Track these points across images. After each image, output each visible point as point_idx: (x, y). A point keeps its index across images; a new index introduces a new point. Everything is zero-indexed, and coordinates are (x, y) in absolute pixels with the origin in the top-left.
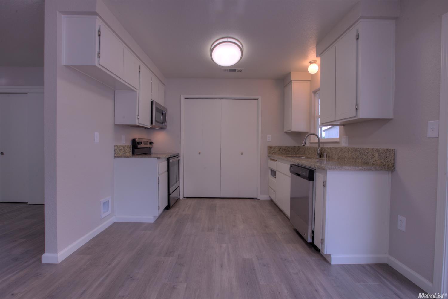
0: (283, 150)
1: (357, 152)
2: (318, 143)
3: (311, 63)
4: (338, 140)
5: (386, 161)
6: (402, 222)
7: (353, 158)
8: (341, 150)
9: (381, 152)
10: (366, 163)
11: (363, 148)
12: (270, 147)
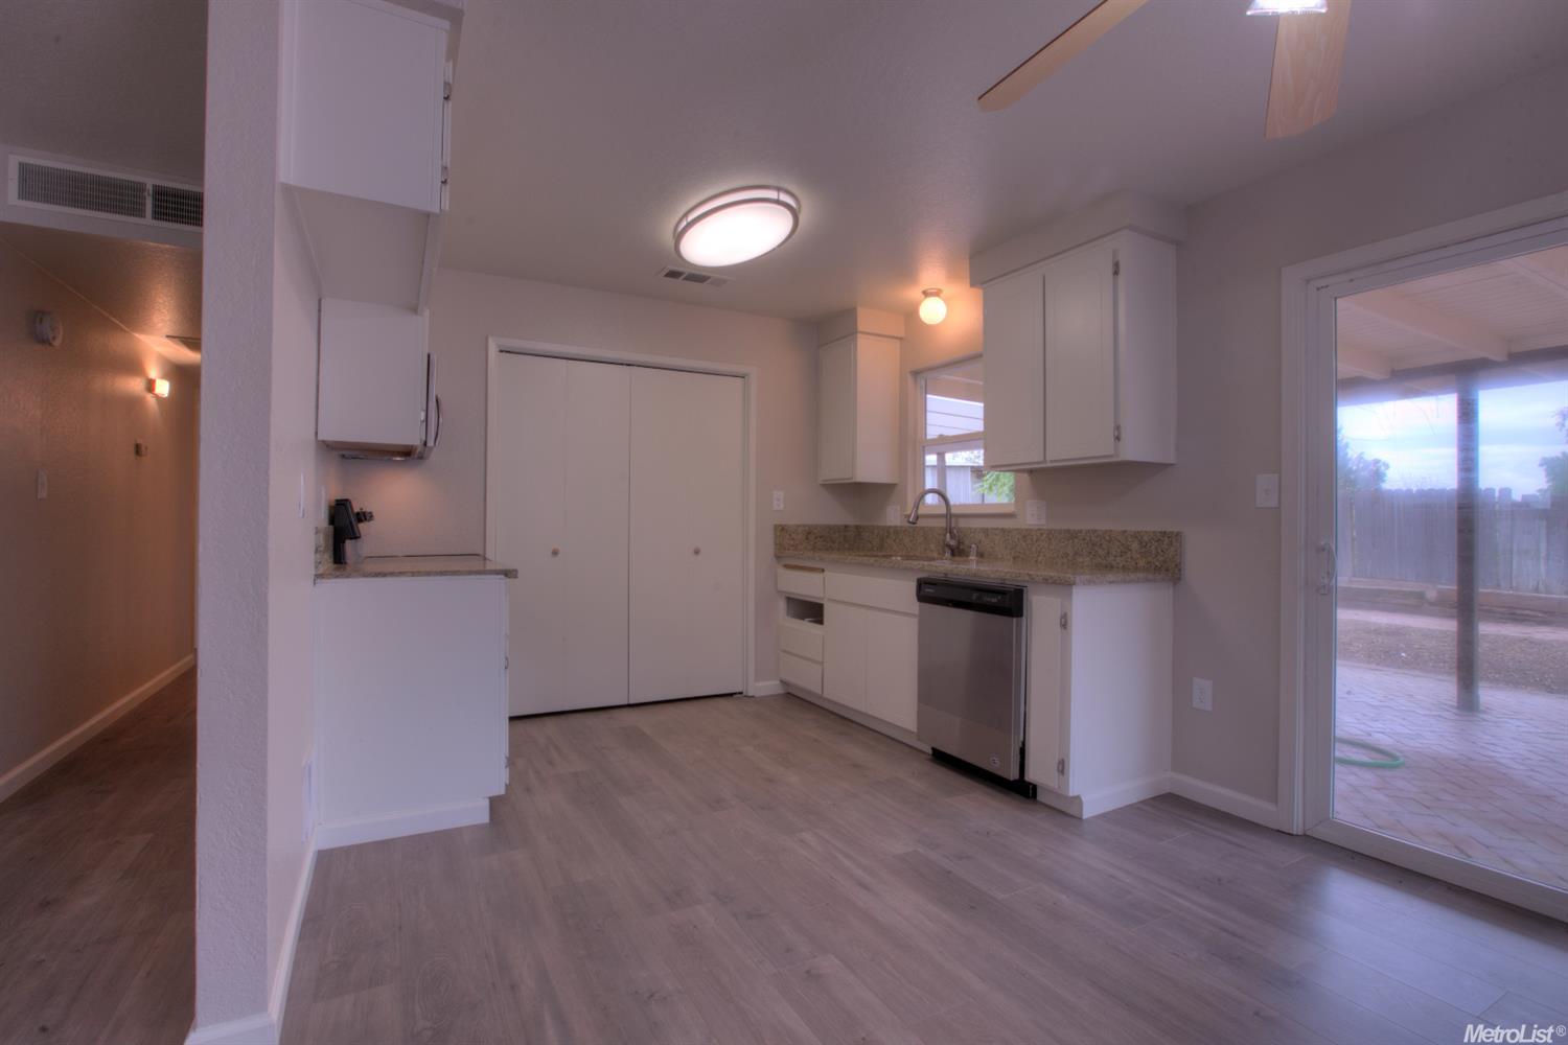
0: (816, 538)
1: (1076, 540)
2: (945, 516)
3: (926, 294)
4: (1011, 509)
5: (1161, 559)
6: (1203, 692)
7: (1067, 555)
8: (1026, 534)
9: (1145, 538)
10: (1106, 567)
11: (1096, 531)
12: (783, 529)
